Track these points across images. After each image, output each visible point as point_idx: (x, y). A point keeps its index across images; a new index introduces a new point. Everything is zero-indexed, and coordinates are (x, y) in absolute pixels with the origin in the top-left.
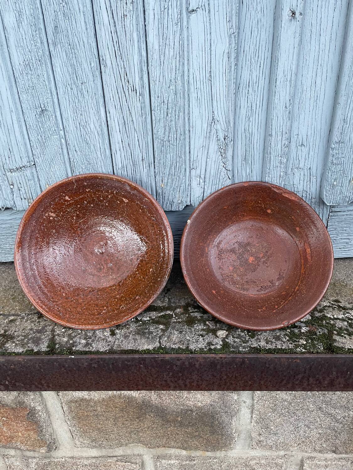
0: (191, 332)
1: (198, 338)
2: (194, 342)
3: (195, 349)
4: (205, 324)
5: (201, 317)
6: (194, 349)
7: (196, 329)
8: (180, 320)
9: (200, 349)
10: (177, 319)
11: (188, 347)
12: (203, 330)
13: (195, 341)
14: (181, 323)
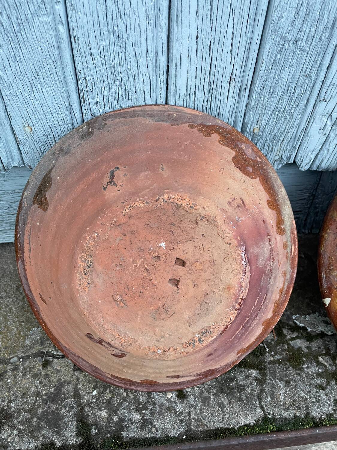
0: (303, 381)
1: (317, 392)
2: (314, 402)
3: (321, 417)
4: (319, 364)
5: (307, 348)
6: (319, 416)
7: (308, 373)
8: (278, 357)
9: (327, 415)
10: (273, 356)
11: (308, 414)
12: (319, 375)
13: (314, 400)
14: (281, 363)
